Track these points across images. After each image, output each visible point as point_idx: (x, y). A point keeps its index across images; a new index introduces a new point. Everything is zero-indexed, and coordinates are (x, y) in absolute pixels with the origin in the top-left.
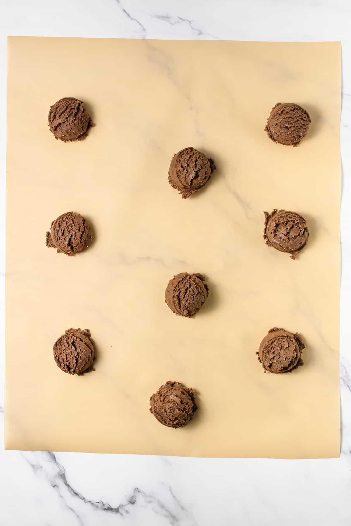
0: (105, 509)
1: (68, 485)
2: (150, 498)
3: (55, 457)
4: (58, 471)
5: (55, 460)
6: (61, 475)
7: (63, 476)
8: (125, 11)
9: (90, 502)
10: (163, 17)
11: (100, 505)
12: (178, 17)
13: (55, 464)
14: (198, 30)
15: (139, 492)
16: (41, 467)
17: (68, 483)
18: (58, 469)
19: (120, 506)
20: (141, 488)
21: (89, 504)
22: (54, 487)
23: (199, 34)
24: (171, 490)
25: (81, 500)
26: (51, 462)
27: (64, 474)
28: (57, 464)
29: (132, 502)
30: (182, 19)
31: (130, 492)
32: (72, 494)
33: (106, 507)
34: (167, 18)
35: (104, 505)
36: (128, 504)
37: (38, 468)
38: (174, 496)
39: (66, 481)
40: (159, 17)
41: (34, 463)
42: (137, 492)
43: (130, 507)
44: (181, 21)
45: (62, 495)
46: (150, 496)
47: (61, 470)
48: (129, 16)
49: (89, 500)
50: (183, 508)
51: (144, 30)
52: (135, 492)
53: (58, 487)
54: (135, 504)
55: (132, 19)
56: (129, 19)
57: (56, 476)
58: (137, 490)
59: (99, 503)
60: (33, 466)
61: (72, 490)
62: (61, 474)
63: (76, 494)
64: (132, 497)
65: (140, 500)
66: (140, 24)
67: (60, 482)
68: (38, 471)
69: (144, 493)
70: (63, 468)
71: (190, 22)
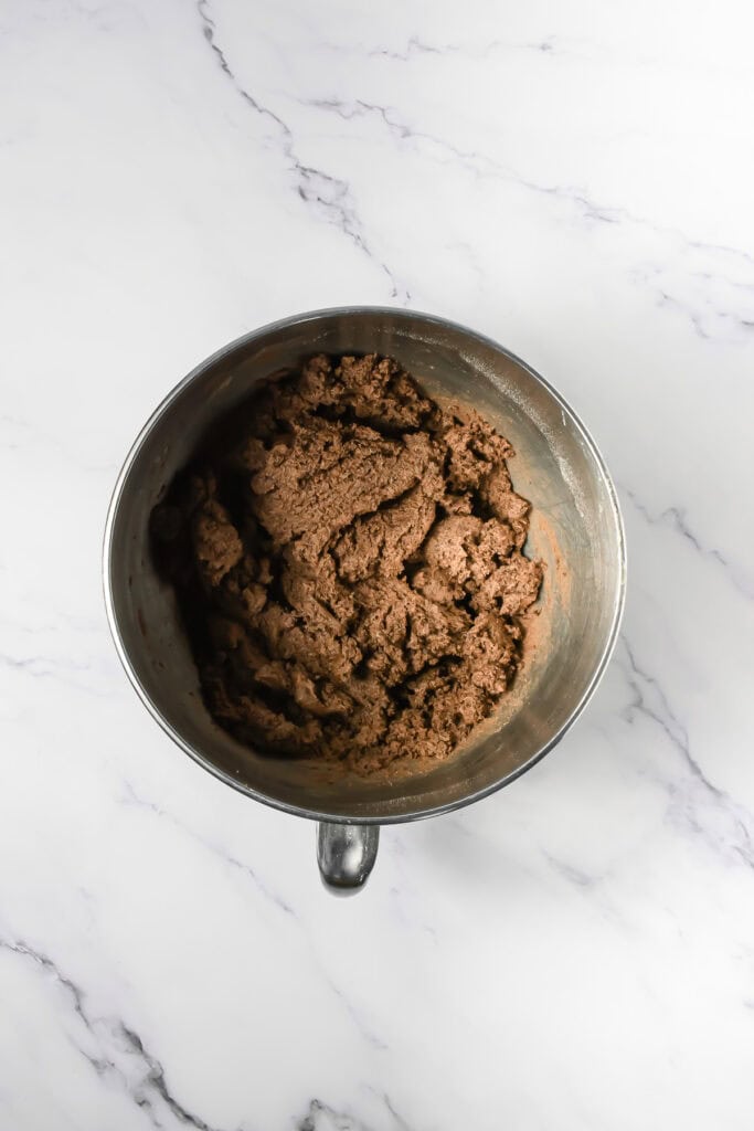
1: (170, 1101)
2: (345, 1120)
3: (140, 1042)
4: (149, 1070)
5: (141, 1049)
6: (155, 1080)
7: (158, 1081)
8: (245, 95)
10: (326, 103)
12: (359, 102)
13: (142, 1057)
14: (402, 127)
15: (320, 1108)
16: (113, 1065)
17: (171, 1096)
18: (148, 1066)
20: (324, 1100)
22: (141, 1104)
23: (404, 136)
24: (387, 1100)
26: (131, 1052)
27: (161, 1078)
28: (146, 1057)
30: (366, 106)
31: (301, 1110)
32: (180, 1119)
34: (333, 105)
37: (105, 1067)
38: (395, 1114)
39: (166, 1090)
40: (317, 104)
41: (98, 1056)
42: (314, 1107)
44: (364, 110)
45: (159, 1121)
46: (345, 1116)
47: (154, 1069)
48: (254, 105)
51: (287, 132)
52: (311, 1109)
53: (149, 1104)
55: (260, 111)
56: (255, 111)
57: (144, 1081)
58: (316, 1105)
60: (95, 1063)
61: (180, 1109)
62: (156, 1076)
63: (188, 1118)
64: (307, 1120)
65: (324, 1124)
66: (278, 120)
67: (153, 1095)
68: (107, 1074)
69: (332, 1111)
70: (159, 1064)
71: (383, 110)
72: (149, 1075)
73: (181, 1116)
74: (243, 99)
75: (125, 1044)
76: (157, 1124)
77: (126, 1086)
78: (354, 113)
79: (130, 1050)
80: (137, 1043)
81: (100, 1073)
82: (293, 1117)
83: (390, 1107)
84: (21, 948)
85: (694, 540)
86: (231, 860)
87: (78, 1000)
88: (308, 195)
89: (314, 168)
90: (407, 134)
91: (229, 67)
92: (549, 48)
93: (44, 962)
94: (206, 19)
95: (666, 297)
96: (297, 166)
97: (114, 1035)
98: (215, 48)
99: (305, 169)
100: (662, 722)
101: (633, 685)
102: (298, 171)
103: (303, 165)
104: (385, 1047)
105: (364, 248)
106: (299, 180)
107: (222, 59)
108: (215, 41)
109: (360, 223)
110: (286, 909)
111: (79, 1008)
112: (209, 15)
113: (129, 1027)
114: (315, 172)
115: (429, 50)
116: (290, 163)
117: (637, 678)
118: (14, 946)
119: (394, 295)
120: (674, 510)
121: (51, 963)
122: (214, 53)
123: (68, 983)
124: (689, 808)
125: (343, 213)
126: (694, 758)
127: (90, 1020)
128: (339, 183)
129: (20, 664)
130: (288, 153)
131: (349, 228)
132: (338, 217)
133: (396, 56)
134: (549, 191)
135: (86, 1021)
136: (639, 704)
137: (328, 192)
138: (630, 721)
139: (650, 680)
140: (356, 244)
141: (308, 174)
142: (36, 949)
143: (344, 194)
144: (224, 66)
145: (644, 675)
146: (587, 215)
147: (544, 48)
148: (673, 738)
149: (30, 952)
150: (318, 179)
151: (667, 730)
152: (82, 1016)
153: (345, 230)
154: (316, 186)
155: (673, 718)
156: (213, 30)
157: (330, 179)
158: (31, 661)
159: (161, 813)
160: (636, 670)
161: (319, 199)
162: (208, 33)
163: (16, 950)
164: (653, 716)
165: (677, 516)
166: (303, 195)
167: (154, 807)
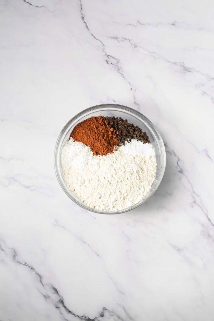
0: (86, 320)
1: (65, 307)
2: (112, 313)
3: (57, 291)
4: (59, 299)
5: (57, 293)
6: (61, 301)
7: (62, 302)
9: (78, 316)
10: (114, 38)
11: (83, 318)
12: (123, 38)
13: (58, 295)
14: (134, 45)
15: (106, 310)
16: (50, 297)
17: (65, 306)
18: (59, 297)
19: (95, 318)
20: (107, 307)
21: (77, 317)
22: (57, 308)
23: (135, 47)
24: (124, 308)
25: (73, 315)
26: (55, 294)
28: (59, 295)
29: (102, 315)
30: (125, 39)
31: (100, 310)
32: (67, 312)
33: (87, 319)
34: (116, 38)
35: (86, 317)
36: (100, 317)
37: (47, 298)
38: (126, 312)
39: (64, 304)
40: (112, 38)
41: (46, 294)
42: (104, 310)
43: (101, 318)
44: (124, 40)
45: (62, 313)
46: (112, 312)
48: (95, 37)
49: (77, 315)
50: (131, 318)
51: (103, 45)
52: (103, 310)
53: (59, 308)
54: (104, 317)
55: (96, 39)
56: (95, 39)
57: (58, 302)
58: (105, 309)
59: (83, 316)
60: (45, 296)
61: (68, 310)
62: (61, 300)
63: (70, 312)
64: (102, 313)
65: (106, 314)
66: (101, 42)
67: (60, 305)
68: (48, 299)
69: (109, 311)
70: (62, 297)
71: (129, 40)
72: (59, 300)
73: (68, 311)
74: (92, 36)
75: (53, 291)
76: (61, 313)
77: (53, 302)
78: (122, 40)
79: (55, 293)
80: (56, 291)
81: (46, 299)
82: (98, 312)
83: (125, 310)
84: (25, 264)
85: (210, 158)
86: (83, 242)
87: (41, 279)
88: (108, 62)
89: (111, 55)
90: (136, 47)
91: (88, 27)
92: (175, 25)
93: (32, 268)
94: (82, 14)
95: (204, 92)
96: (106, 54)
97: (50, 288)
98: (85, 22)
99: (108, 55)
100: (201, 207)
101: (193, 197)
102: (106, 56)
103: (107, 54)
104: (124, 294)
105: (124, 77)
106: (107, 58)
107: (86, 25)
108: (85, 20)
109: (122, 70)
110: (98, 255)
111: (41, 281)
112: (83, 13)
113: (54, 287)
114: (111, 56)
115: (142, 24)
116: (104, 54)
117: (194, 195)
118: (24, 264)
119: (131, 90)
120: (205, 150)
121: (34, 269)
122: (84, 23)
123: (38, 274)
124: (208, 231)
125: (118, 67)
126: (209, 217)
127: (44, 285)
128: (117, 59)
129: (28, 187)
130: (103, 51)
131: (119, 71)
132: (117, 69)
133: (133, 26)
134: (174, 63)
135: (43, 285)
136: (195, 202)
137: (114, 61)
138: (192, 207)
139: (197, 196)
140: (122, 76)
141: (109, 56)
142: (30, 265)
143: (118, 62)
144: (87, 27)
145: (196, 194)
146: (183, 70)
147: (173, 25)
148: (204, 212)
149: (28, 266)
150: (112, 58)
151: (202, 209)
152: (42, 283)
153: (119, 72)
154: (111, 60)
155: (203, 206)
156: (84, 17)
157: (115, 58)
158: (30, 186)
159: (65, 229)
160: (194, 193)
161: (112, 64)
162: (83, 18)
163: (24, 265)
164: (198, 206)
165: (206, 151)
166: (107, 62)
167: (63, 227)
